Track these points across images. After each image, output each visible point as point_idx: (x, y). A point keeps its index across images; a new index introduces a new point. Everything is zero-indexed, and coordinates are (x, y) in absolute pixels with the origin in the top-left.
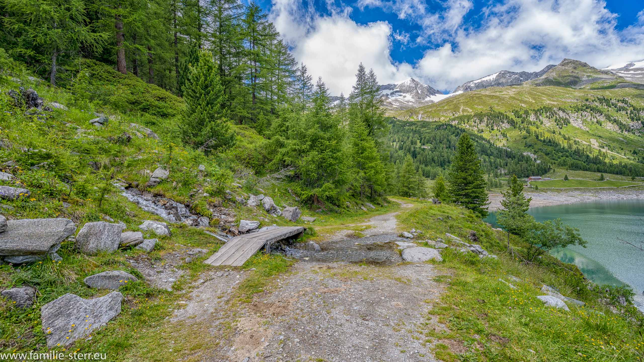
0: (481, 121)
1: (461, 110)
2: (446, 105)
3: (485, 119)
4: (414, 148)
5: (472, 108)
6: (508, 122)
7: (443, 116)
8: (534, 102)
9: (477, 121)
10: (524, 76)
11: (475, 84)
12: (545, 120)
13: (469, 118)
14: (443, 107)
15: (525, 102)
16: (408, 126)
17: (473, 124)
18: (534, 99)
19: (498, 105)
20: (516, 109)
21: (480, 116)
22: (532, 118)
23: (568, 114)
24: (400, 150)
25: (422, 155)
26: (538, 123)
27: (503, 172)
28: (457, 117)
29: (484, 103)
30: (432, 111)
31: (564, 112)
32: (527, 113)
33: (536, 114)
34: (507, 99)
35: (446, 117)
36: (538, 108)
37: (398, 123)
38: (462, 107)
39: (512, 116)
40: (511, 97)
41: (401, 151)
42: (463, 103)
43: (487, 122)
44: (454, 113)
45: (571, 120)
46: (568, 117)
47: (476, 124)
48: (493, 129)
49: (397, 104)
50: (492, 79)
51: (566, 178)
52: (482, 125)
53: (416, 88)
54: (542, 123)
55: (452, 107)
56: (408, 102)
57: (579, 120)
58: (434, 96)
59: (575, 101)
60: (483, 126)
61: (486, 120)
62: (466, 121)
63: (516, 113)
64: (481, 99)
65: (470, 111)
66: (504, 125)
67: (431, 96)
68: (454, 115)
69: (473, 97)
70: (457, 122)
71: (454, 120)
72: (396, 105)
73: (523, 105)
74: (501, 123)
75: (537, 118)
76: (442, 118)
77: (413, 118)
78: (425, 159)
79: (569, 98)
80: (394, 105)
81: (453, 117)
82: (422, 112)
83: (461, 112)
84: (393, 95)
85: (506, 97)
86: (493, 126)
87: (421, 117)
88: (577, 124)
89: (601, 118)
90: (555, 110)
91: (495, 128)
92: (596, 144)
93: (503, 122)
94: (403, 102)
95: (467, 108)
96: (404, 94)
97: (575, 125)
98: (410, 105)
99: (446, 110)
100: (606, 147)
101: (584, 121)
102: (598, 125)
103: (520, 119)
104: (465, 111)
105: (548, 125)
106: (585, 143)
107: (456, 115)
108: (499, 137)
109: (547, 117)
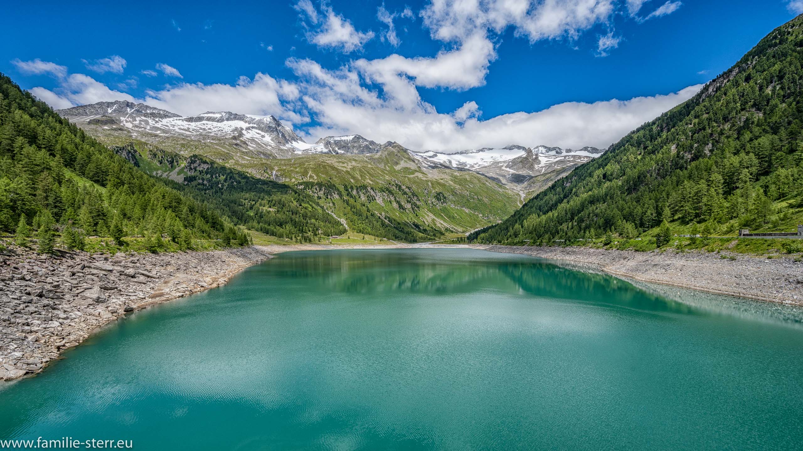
0: (320, 190)
1: (309, 175)
2: (298, 167)
3: (323, 188)
5: (317, 176)
6: (338, 194)
7: (294, 177)
8: (360, 178)
9: (318, 189)
12: (362, 196)
13: (312, 184)
14: (296, 168)
15: (354, 178)
17: (315, 191)
18: (361, 176)
19: (336, 177)
20: (346, 183)
21: (320, 185)
22: (354, 192)
23: (376, 193)
25: (267, 216)
26: (357, 197)
28: (304, 183)
29: (326, 173)
30: (285, 170)
31: (373, 191)
32: (352, 188)
33: (357, 189)
34: (343, 173)
35: (296, 179)
36: (360, 185)
37: (250, 179)
38: (310, 173)
39: (342, 188)
40: (347, 171)
42: (312, 168)
44: (303, 177)
45: (377, 198)
46: (375, 195)
47: (317, 192)
48: (327, 198)
51: (349, 238)
52: (321, 193)
53: (277, 129)
54: (360, 197)
55: (302, 170)
57: (381, 198)
59: (384, 183)
60: (321, 194)
61: (323, 190)
62: (310, 188)
63: (346, 187)
64: (326, 168)
65: (315, 179)
66: (335, 195)
67: (293, 142)
68: (302, 179)
69: (320, 165)
70: (303, 186)
71: (301, 184)
73: (352, 180)
74: (333, 194)
75: (358, 192)
76: (293, 180)
77: (268, 173)
79: (381, 179)
81: (302, 181)
82: (276, 168)
83: (308, 177)
84: (249, 131)
85: (343, 171)
86: (327, 195)
87: (276, 174)
88: (379, 201)
89: (392, 199)
90: (369, 189)
91: (329, 197)
92: (384, 216)
93: (335, 194)
94: (260, 144)
95: (313, 175)
96: (263, 133)
97: (378, 202)
98: (268, 149)
99: (297, 172)
100: (387, 219)
101: (384, 199)
102: (390, 203)
103: (347, 192)
104: (311, 177)
105: (363, 199)
106: (379, 215)
107: (305, 180)
108: (330, 204)
109: (363, 193)
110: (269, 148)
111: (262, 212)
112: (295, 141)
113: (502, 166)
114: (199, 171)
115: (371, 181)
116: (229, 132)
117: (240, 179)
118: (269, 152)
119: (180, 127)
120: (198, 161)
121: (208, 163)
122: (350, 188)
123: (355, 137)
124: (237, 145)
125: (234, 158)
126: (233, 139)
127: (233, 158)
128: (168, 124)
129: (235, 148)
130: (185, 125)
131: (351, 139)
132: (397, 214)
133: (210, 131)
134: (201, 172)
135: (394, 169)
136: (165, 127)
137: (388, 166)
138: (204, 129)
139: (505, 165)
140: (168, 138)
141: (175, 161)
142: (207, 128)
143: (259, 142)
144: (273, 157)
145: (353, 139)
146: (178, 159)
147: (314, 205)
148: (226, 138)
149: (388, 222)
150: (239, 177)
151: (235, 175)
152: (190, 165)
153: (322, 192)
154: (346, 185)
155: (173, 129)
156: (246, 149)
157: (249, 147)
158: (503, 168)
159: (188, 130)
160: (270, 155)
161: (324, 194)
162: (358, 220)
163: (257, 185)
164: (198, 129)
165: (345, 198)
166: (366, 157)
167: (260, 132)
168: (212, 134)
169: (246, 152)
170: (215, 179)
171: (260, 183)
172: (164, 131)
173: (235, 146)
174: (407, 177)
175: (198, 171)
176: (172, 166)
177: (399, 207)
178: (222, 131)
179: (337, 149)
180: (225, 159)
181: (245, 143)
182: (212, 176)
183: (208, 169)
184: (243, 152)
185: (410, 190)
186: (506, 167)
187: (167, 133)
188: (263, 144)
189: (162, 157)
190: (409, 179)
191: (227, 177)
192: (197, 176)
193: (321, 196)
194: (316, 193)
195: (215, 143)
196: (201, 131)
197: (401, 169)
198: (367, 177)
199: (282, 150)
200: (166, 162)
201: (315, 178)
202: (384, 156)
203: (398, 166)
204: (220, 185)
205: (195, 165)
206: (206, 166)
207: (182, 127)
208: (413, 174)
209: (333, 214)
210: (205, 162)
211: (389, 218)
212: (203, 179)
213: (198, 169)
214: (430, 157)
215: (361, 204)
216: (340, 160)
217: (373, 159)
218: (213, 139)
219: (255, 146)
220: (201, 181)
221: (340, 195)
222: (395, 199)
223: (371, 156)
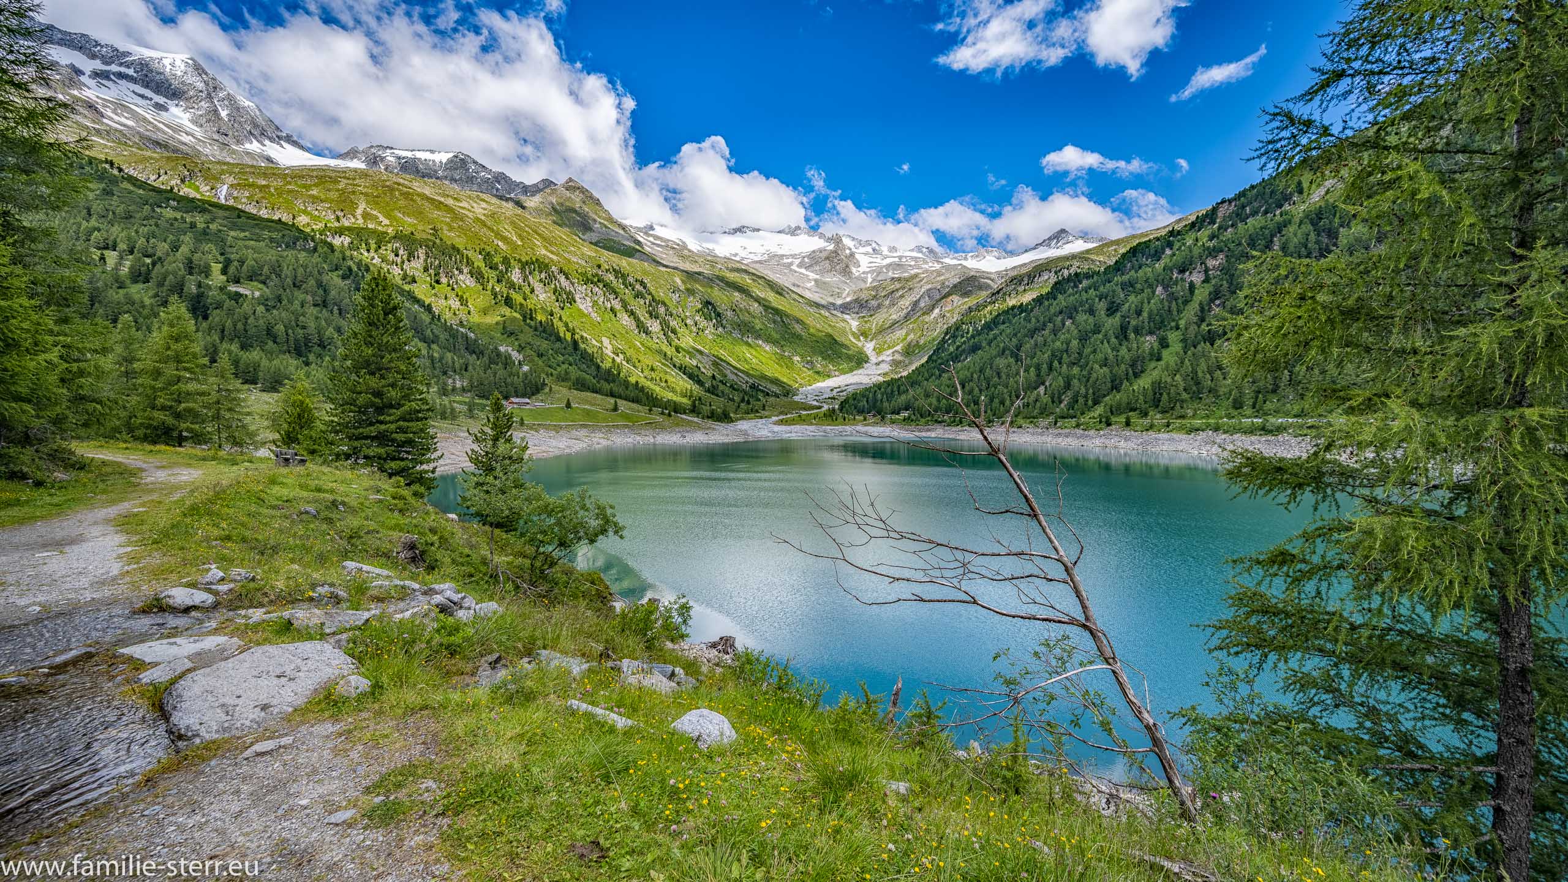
0: (411, 256)
1: (359, 211)
2: (316, 185)
3: (421, 252)
4: (199, 285)
5: (388, 216)
6: (471, 274)
7: (305, 212)
8: (520, 243)
9: (401, 252)
10: (503, 182)
11: (399, 158)
12: (538, 287)
13: (381, 239)
14: (308, 187)
15: (504, 239)
16: (175, 209)
17: (391, 257)
18: (520, 237)
19: (451, 229)
20: (488, 249)
21: (410, 243)
22: (516, 276)
23: (573, 284)
24: (135, 281)
25: (230, 312)
26: (527, 290)
27: (458, 384)
28: (349, 229)
29: (419, 214)
30: (268, 186)
31: (567, 278)
32: (507, 262)
33: (522, 269)
34: (470, 221)
35: (316, 219)
36: (528, 258)
37: (126, 185)
38: (362, 206)
39: (479, 262)
40: (478, 219)
41: (141, 286)
42: (366, 195)
43: (426, 261)
44: (340, 214)
45: (577, 297)
46: (572, 290)
47: (399, 260)
48: (438, 282)
49: (123, 120)
50: (437, 161)
51: (568, 405)
52: (413, 264)
53: (209, 97)
54: (532, 291)
55: (334, 195)
56: (178, 129)
57: (588, 299)
58: (275, 145)
59: (584, 263)
60: (415, 267)
61: (422, 257)
62: (373, 246)
63: (487, 257)
64: (412, 200)
65: (384, 223)
66: (461, 277)
67: (267, 142)
68: (338, 219)
69: (391, 189)
70: (347, 240)
71: (338, 232)
72: (122, 124)
73: (500, 243)
74: (456, 272)
75: (525, 278)
76: (303, 219)
77: (197, 189)
78: (240, 326)
79: (574, 254)
80: (111, 119)
81: (337, 224)
82: (231, 180)
83: (359, 217)
84: (106, 83)
85: (467, 217)
86: (437, 275)
87: (229, 194)
88: (584, 305)
89: (618, 306)
90: (553, 271)
91: (444, 280)
92: (610, 347)
93: (460, 271)
94: (151, 123)
95: (375, 212)
96: (161, 100)
97: (582, 307)
98: (180, 139)
99: (315, 200)
100: (621, 355)
101: (595, 303)
102: (612, 316)
103: (496, 272)
104: (369, 216)
105: (542, 297)
106: (596, 342)
107: (347, 222)
108: (451, 302)
109: (541, 280)
110: (186, 138)
112: (272, 140)
113: (791, 264)
118: (185, 147)
122: (503, 263)
123: (456, 157)
131: (444, 161)
132: (640, 344)
139: (797, 261)
143: (148, 117)
145: (450, 161)
153: (417, 264)
154: (488, 254)
156: (96, 122)
157: (105, 121)
158: (794, 267)
160: (192, 156)
161: (426, 270)
167: (148, 93)
169: (98, 130)
171: (173, 203)
177: (638, 326)
181: (91, 107)
185: (644, 288)
186: (799, 266)
188: (162, 126)
193: (415, 274)
194: (395, 262)
197: (598, 241)
198: (538, 243)
201: (385, 220)
202: (548, 205)
203: (588, 234)
211: (625, 352)
219: (129, 122)
221: (477, 275)
222: (624, 307)
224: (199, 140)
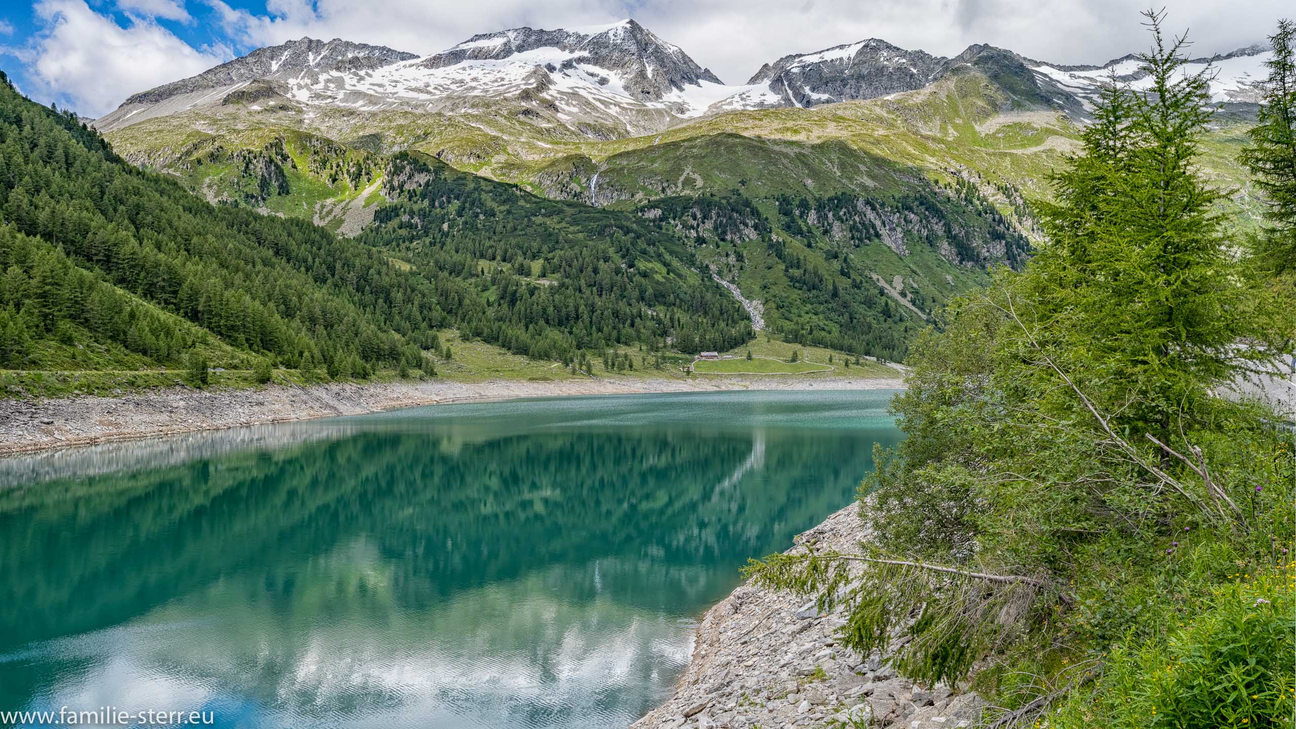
0: (705, 217)
1: (682, 179)
2: (660, 157)
3: (714, 214)
5: (706, 178)
6: (756, 227)
7: (644, 188)
8: (839, 174)
9: (699, 216)
10: (920, 63)
12: (835, 226)
13: (686, 204)
15: (814, 174)
17: (691, 222)
18: (842, 166)
20: (789, 193)
21: (706, 204)
22: (811, 218)
23: (879, 215)
26: (817, 234)
28: (666, 200)
29: (734, 167)
31: (874, 209)
32: (804, 206)
33: (821, 208)
34: (785, 161)
35: (647, 193)
36: (834, 193)
37: (522, 203)
38: (688, 170)
39: (770, 210)
42: (694, 157)
43: (716, 221)
44: (665, 185)
45: (883, 231)
46: (878, 223)
47: (695, 224)
48: (723, 240)
50: (845, 60)
52: (706, 226)
53: (640, 57)
54: (825, 232)
55: (669, 165)
56: (610, 102)
57: (899, 230)
60: (707, 229)
61: (714, 217)
62: (679, 214)
63: (785, 202)
64: (735, 152)
65: (697, 189)
66: (746, 231)
68: (663, 190)
69: (721, 144)
70: (660, 212)
71: (652, 206)
72: (569, 114)
73: (809, 182)
74: (742, 227)
75: (822, 218)
76: (639, 195)
81: (662, 196)
82: (605, 166)
83: (680, 185)
84: (569, 71)
85: (786, 156)
86: (725, 233)
87: (597, 182)
88: (891, 238)
90: (860, 204)
91: (729, 237)
92: (900, 287)
93: (746, 225)
94: (590, 104)
95: (696, 176)
96: (603, 73)
97: (886, 242)
98: (608, 114)
99: (653, 173)
100: (910, 296)
101: (907, 233)
102: (926, 245)
103: (787, 219)
104: (689, 182)
105: (836, 237)
106: (882, 283)
107: (669, 193)
108: (730, 259)
109: (840, 218)
110: (613, 110)
111: (515, 291)
112: (691, 81)
114: (409, 191)
115: (873, 178)
116: (519, 82)
117: (494, 205)
118: (609, 123)
119: (409, 84)
120: (408, 168)
121: (428, 171)
122: (798, 206)
124: (527, 112)
125: (509, 149)
126: (523, 98)
127: (504, 150)
128: (386, 82)
129: (521, 123)
130: (421, 76)
131: (853, 56)
132: (949, 278)
133: (474, 84)
134: (412, 195)
135: (974, 133)
136: (376, 88)
137: (956, 128)
138: (462, 81)
140: (374, 115)
141: (363, 173)
142: (468, 79)
143: (590, 98)
144: (619, 134)
145: (860, 54)
146: (372, 165)
147: (676, 263)
148: (505, 99)
149: (910, 306)
150: (493, 200)
151: (484, 196)
152: (392, 180)
153: (709, 225)
154: (786, 199)
155: (395, 90)
156: (549, 121)
157: (559, 115)
159: (424, 90)
160: (611, 131)
161: (716, 229)
162: (804, 302)
163: (533, 219)
164: (449, 82)
165: (774, 237)
166: (882, 106)
167: (597, 69)
168: (476, 93)
169: (548, 130)
170: (438, 210)
171: (543, 211)
172: (371, 100)
173: (522, 117)
174: (1011, 154)
175: (406, 193)
176: (356, 187)
177: (959, 254)
178: (503, 79)
179: (807, 90)
180: (482, 155)
181: (551, 106)
182: (432, 205)
183: (427, 184)
184: (540, 132)
185: (1008, 197)
187: (375, 104)
188: (598, 104)
189: (338, 166)
190: (1016, 161)
191: (464, 202)
192: (402, 206)
193: (706, 235)
194: (692, 227)
195: (473, 116)
196: (453, 87)
197: (998, 131)
198: (863, 168)
199: (646, 113)
200: (346, 175)
201: (700, 183)
202: (943, 95)
203: (988, 123)
204: (445, 227)
205: (403, 177)
206: (422, 178)
207: (414, 84)
208: (1038, 141)
209: (733, 287)
210: (423, 169)
211: (916, 292)
212: (412, 214)
213: (407, 187)
214: (1125, 79)
215: (827, 252)
216: (790, 124)
217: (905, 108)
218: (473, 106)
219: (575, 110)
220: (405, 218)
221: (762, 228)
222: (948, 231)
223: (899, 101)
224: (623, 108)
